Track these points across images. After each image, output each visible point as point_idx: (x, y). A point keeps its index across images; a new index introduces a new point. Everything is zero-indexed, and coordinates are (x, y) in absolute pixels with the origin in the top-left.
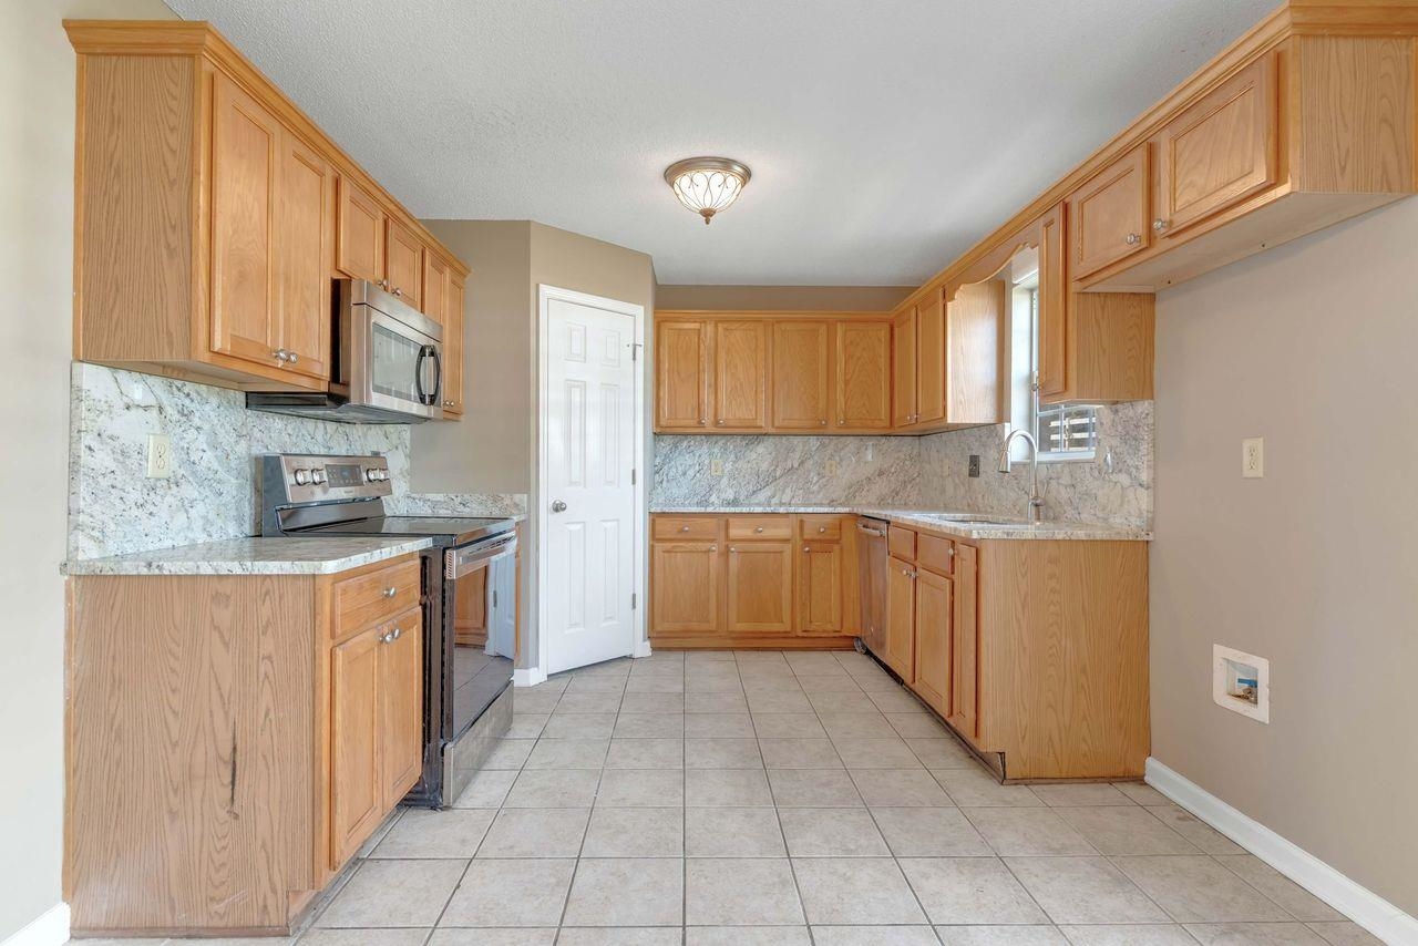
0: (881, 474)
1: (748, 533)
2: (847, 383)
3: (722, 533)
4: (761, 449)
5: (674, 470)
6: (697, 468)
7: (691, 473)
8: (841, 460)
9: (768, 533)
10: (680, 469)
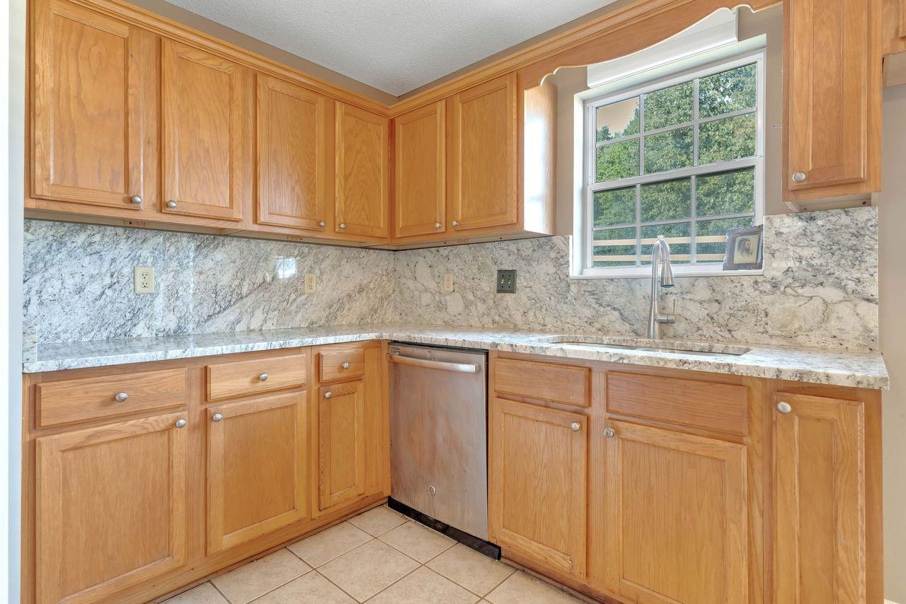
0: (361, 291)
1: (243, 384)
2: (346, 178)
3: (196, 393)
4: (219, 255)
5: (57, 284)
6: (108, 281)
7: (94, 289)
8: (322, 274)
9: (274, 380)
10: (70, 283)
